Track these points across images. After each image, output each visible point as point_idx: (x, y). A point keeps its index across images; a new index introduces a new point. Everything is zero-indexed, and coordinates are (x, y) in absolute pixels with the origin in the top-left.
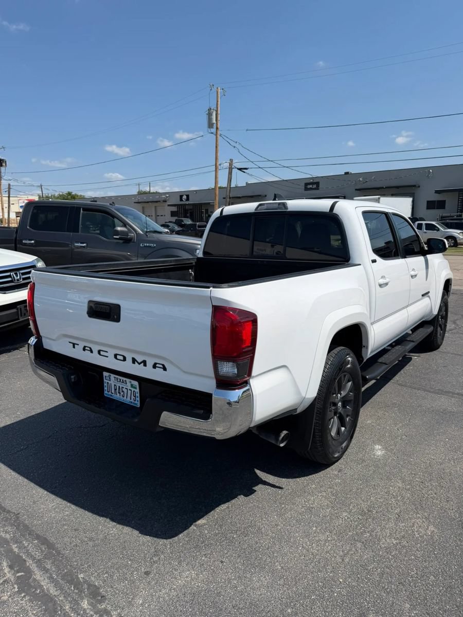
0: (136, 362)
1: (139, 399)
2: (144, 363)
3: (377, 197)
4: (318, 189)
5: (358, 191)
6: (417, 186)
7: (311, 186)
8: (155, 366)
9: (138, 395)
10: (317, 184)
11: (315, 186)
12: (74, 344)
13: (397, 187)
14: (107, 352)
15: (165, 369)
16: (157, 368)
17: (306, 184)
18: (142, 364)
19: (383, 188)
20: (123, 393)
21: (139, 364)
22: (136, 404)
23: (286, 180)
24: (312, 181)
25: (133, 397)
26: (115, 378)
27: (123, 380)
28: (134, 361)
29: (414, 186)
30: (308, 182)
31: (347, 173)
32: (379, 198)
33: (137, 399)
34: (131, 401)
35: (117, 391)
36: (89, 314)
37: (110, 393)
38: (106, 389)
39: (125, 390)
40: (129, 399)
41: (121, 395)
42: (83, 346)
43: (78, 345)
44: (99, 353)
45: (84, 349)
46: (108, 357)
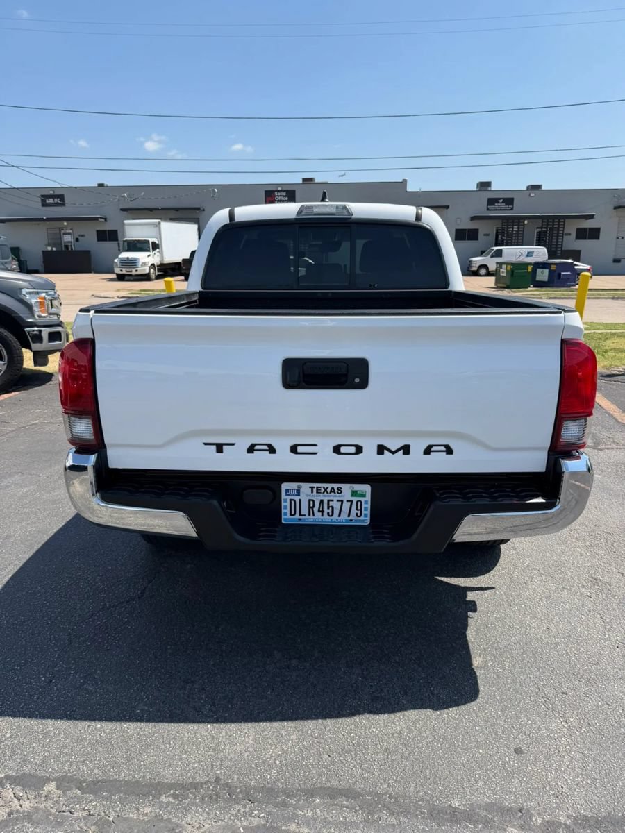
0: (385, 451)
1: (368, 512)
2: (406, 449)
3: (157, 221)
4: (63, 205)
5: (125, 212)
6: (202, 209)
7: (51, 201)
8: (428, 451)
9: (367, 506)
10: (62, 197)
11: (58, 200)
12: (220, 448)
13: (177, 210)
14: (315, 445)
15: (449, 451)
16: (432, 453)
17: (44, 198)
18: (401, 451)
19: (158, 209)
20: (330, 511)
21: (393, 452)
22: (363, 521)
23: (17, 188)
24: (52, 192)
25: (354, 511)
26: (312, 488)
27: (333, 488)
28: (382, 450)
29: (198, 209)
30: (46, 194)
31: (101, 185)
32: (159, 223)
33: (364, 512)
34: (350, 518)
35: (316, 509)
36: (289, 383)
37: (297, 516)
38: (288, 511)
39: (337, 505)
40: (344, 516)
41: (325, 514)
42: (250, 444)
43: (233, 444)
44: (294, 449)
45: (251, 449)
46: (315, 453)
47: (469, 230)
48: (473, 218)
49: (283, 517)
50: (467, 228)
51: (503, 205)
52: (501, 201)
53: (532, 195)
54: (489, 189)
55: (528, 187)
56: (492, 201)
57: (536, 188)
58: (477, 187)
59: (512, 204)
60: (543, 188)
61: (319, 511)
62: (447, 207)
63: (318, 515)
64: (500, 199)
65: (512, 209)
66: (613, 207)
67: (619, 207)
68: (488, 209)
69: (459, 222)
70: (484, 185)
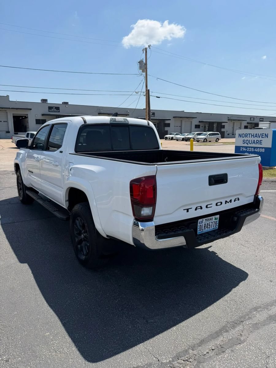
1: (218, 224)
8: (235, 200)
9: (218, 222)
12: (188, 210)
14: (212, 204)
15: (239, 200)
20: (209, 226)
21: (228, 203)
22: (217, 228)
25: (215, 225)
26: (206, 220)
27: (211, 218)
28: (226, 202)
34: (214, 228)
35: (206, 227)
36: (211, 184)
37: (201, 231)
38: (199, 229)
39: (211, 224)
40: (212, 227)
41: (208, 228)
42: (196, 207)
43: (191, 208)
44: (207, 207)
45: (196, 209)
46: (211, 207)
47: (41, 120)
48: (43, 115)
49: (198, 232)
50: (41, 119)
51: (55, 110)
52: (54, 108)
53: (67, 106)
54: (47, 102)
55: (63, 103)
56: (50, 108)
57: (67, 103)
58: (41, 101)
59: (59, 109)
60: (69, 104)
61: (207, 227)
62: (31, 109)
63: (206, 228)
64: (54, 107)
65: (59, 112)
66: (98, 113)
67: (100, 113)
68: (49, 111)
69: (36, 116)
70: (44, 101)
